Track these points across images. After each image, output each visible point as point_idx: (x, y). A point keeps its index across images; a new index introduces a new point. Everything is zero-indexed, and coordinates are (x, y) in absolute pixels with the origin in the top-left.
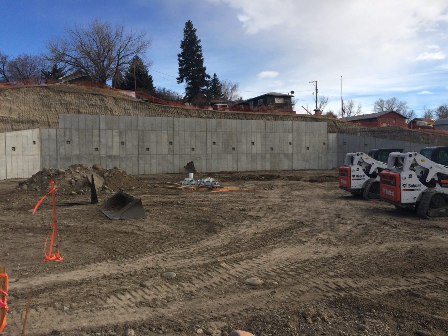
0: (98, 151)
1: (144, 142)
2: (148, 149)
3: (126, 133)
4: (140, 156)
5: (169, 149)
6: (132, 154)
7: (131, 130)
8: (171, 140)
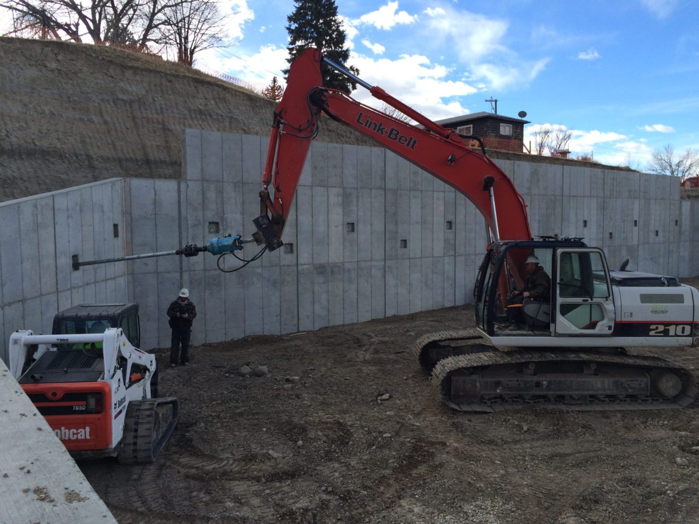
0: (292, 251)
1: (396, 223)
2: (404, 243)
3: (357, 197)
4: (389, 263)
5: (446, 241)
6: (372, 260)
7: (371, 189)
8: (451, 218)
